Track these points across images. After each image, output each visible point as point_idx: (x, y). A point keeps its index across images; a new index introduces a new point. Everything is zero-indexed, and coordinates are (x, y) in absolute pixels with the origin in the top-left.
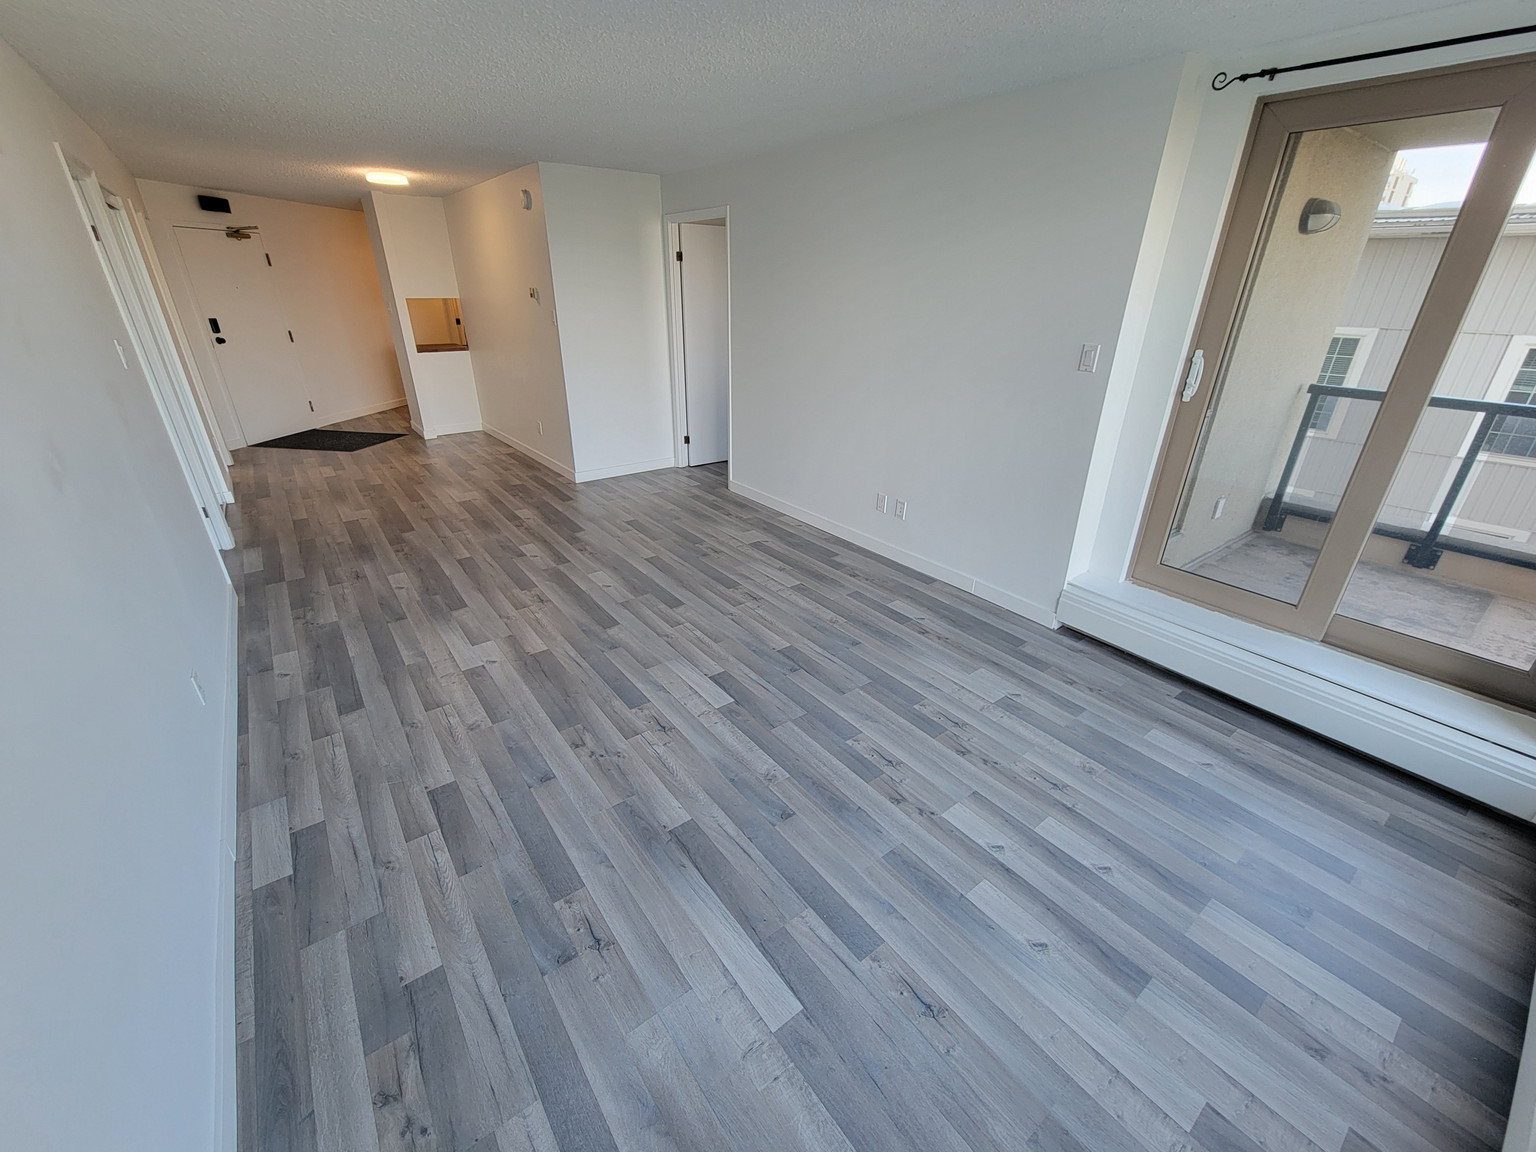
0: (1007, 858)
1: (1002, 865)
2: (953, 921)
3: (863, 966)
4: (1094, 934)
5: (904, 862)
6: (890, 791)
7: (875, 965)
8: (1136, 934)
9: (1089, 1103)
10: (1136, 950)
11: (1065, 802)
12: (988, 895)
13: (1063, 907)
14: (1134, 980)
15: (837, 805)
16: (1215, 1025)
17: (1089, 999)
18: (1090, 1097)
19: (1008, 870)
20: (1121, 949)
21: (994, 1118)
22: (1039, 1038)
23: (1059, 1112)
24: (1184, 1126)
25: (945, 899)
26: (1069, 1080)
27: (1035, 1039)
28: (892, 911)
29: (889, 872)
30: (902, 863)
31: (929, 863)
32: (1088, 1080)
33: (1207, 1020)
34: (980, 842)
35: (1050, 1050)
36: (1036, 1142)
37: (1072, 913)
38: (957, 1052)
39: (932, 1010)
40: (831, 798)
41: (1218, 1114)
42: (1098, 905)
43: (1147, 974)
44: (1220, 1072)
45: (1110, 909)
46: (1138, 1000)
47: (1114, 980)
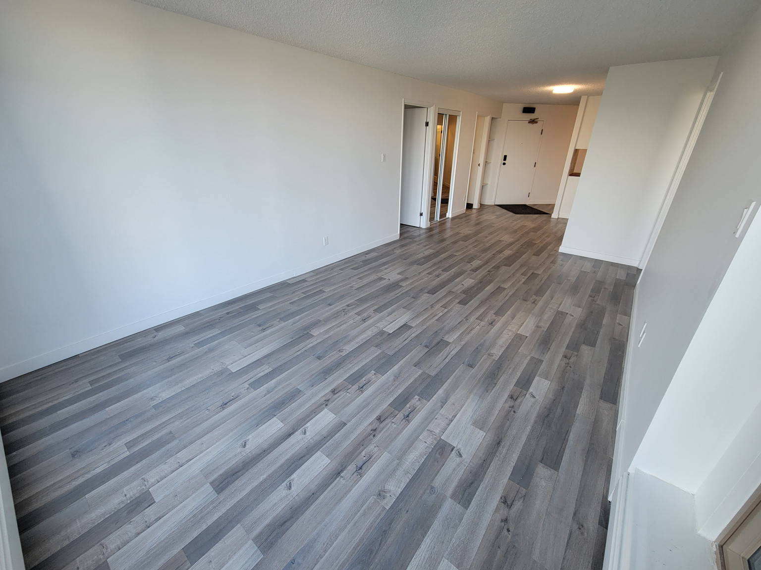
0: (298, 435)
1: (293, 433)
2: (262, 412)
3: (246, 385)
4: (248, 470)
5: (295, 395)
6: (340, 389)
7: (246, 388)
8: (244, 493)
9: (175, 453)
10: (235, 490)
11: (345, 472)
12: (275, 426)
13: (266, 458)
14: (219, 485)
15: (327, 372)
16: (185, 521)
17: (215, 461)
18: (176, 454)
19: (290, 435)
20: (237, 482)
21: (182, 422)
22: (204, 439)
23: (176, 442)
24: (152, 488)
25: (274, 409)
26: (185, 447)
27: (203, 438)
28: (269, 392)
29: (289, 390)
30: (295, 394)
31: (294, 403)
32: (182, 455)
33: (189, 518)
34: (308, 424)
35: (199, 442)
36: (170, 433)
37: (261, 461)
38: (207, 412)
39: (224, 405)
40: (331, 369)
41: (150, 506)
42: (265, 476)
43: (220, 493)
44: (165, 514)
45: (262, 483)
46: (209, 484)
47: (221, 475)
